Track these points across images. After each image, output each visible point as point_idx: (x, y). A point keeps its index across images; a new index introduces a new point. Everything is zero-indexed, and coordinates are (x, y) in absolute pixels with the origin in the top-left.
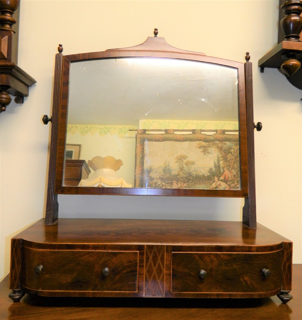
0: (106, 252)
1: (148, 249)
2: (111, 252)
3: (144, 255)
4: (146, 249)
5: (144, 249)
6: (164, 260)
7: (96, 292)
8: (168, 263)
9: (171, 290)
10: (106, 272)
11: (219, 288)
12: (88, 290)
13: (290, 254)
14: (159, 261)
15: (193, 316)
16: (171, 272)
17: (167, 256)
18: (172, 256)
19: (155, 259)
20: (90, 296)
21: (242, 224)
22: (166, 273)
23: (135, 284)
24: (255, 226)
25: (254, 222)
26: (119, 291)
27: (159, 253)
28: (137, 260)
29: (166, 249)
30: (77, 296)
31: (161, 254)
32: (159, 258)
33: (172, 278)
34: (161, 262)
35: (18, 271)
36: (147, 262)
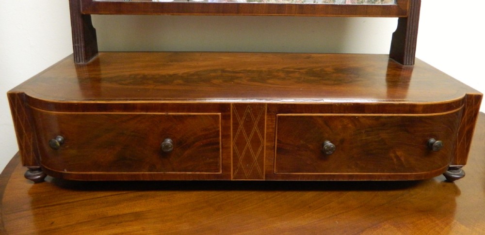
0: (165, 115)
1: (237, 109)
2: (172, 115)
3: (230, 119)
4: (233, 110)
5: (229, 111)
6: (264, 126)
7: (154, 174)
8: (271, 130)
9: (275, 171)
10: (167, 147)
11: (353, 167)
12: (141, 171)
13: (474, 112)
14: (255, 128)
15: (310, 207)
16: (275, 144)
17: (269, 120)
18: (278, 121)
19: (248, 126)
20: (145, 180)
21: (387, 59)
22: (267, 146)
23: (217, 163)
24: (411, 63)
25: (412, 57)
26: (191, 171)
27: (256, 116)
28: (219, 128)
29: (268, 109)
30: (125, 180)
31: (258, 118)
32: (256, 123)
33: (277, 153)
34: (259, 130)
35: (30, 142)
36: (235, 130)
